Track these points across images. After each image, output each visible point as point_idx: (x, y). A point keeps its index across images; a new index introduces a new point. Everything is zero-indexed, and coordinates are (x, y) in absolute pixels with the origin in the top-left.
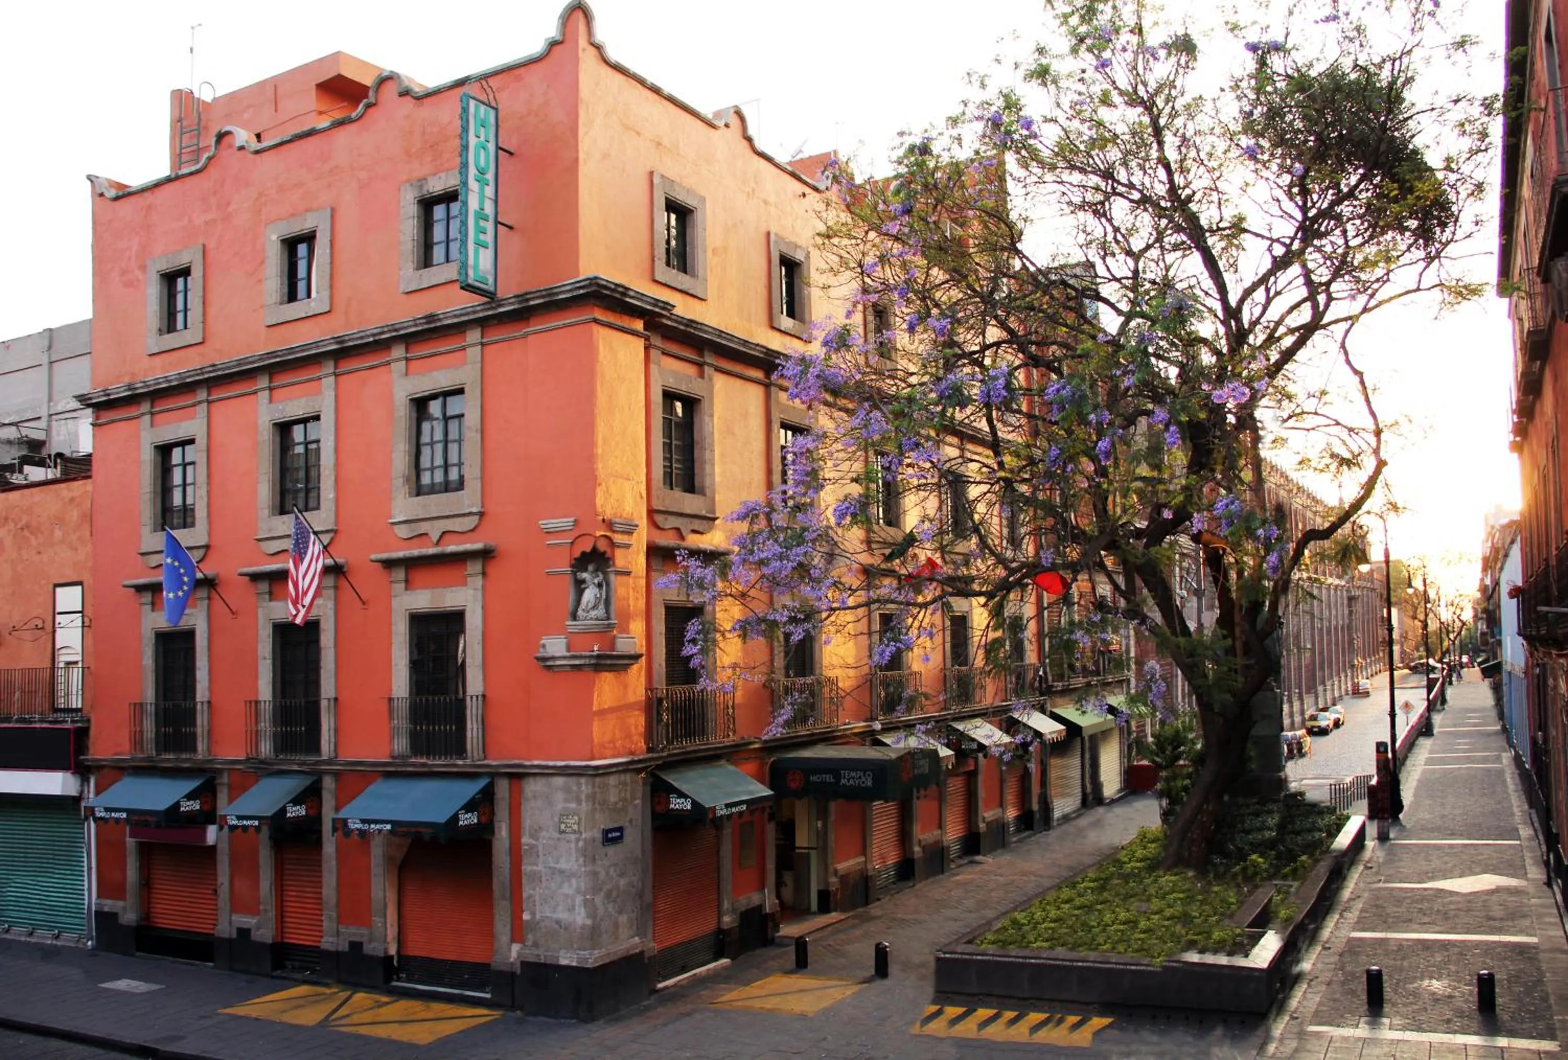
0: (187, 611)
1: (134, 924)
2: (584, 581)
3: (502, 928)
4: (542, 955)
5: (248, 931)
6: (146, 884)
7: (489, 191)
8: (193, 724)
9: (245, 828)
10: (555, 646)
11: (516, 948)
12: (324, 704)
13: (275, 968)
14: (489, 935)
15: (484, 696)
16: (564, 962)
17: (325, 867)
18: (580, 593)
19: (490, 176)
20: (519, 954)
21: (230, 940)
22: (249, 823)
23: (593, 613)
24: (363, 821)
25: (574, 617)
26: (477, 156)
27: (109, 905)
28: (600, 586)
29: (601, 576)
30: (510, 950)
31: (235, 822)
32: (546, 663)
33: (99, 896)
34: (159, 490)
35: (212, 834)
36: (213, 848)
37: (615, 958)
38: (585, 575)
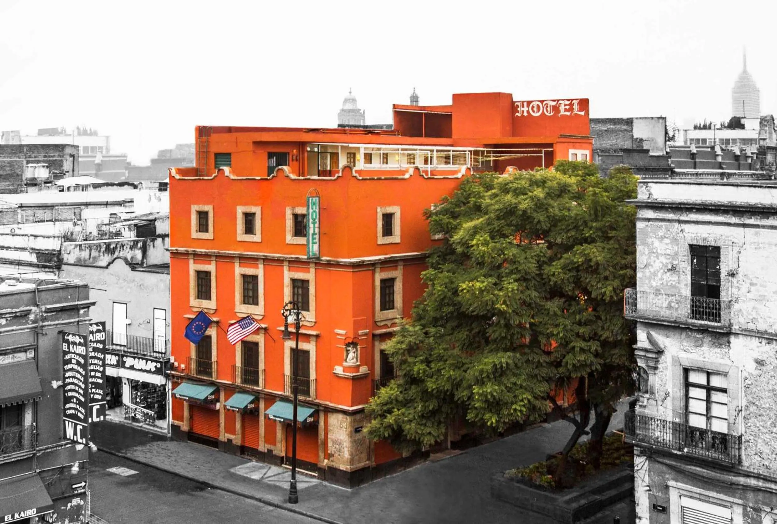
0: (208, 329)
1: (187, 431)
2: (349, 350)
3: (321, 455)
4: (335, 465)
5: (231, 440)
6: (191, 418)
7: (317, 225)
8: (211, 368)
9: (233, 410)
10: (339, 370)
11: (326, 461)
12: (260, 372)
13: (241, 454)
14: (317, 455)
15: (316, 380)
16: (341, 468)
17: (260, 423)
18: (348, 354)
19: (317, 220)
20: (327, 464)
21: (225, 442)
22: (235, 409)
23: (352, 361)
24: (274, 416)
25: (346, 361)
26: (312, 215)
27: (177, 423)
28: (354, 352)
29: (355, 350)
30: (324, 461)
31: (229, 408)
32: (337, 376)
33: (173, 419)
34: (196, 285)
35: (218, 406)
36: (219, 410)
37: (358, 468)
38: (349, 348)
